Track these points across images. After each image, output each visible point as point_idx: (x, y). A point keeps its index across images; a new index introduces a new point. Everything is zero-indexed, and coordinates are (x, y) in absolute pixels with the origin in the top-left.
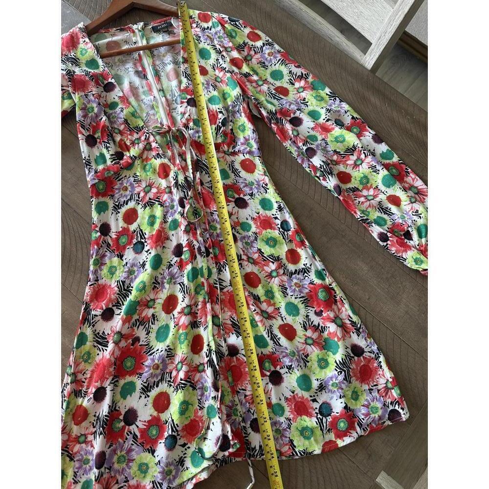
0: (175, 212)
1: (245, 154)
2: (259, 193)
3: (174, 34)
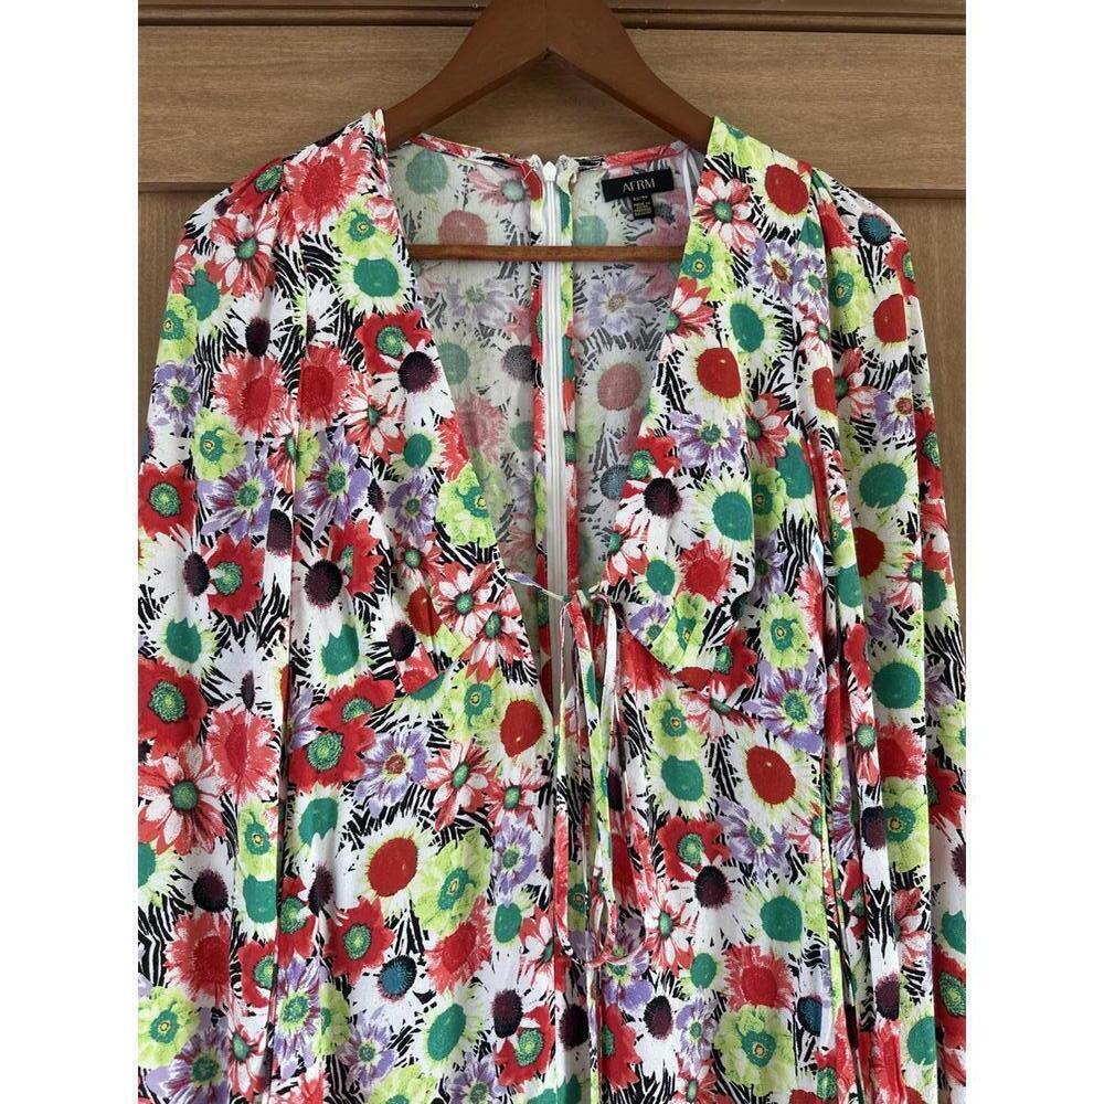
0: (517, 878)
1: (771, 735)
2: (770, 877)
3: (670, 219)
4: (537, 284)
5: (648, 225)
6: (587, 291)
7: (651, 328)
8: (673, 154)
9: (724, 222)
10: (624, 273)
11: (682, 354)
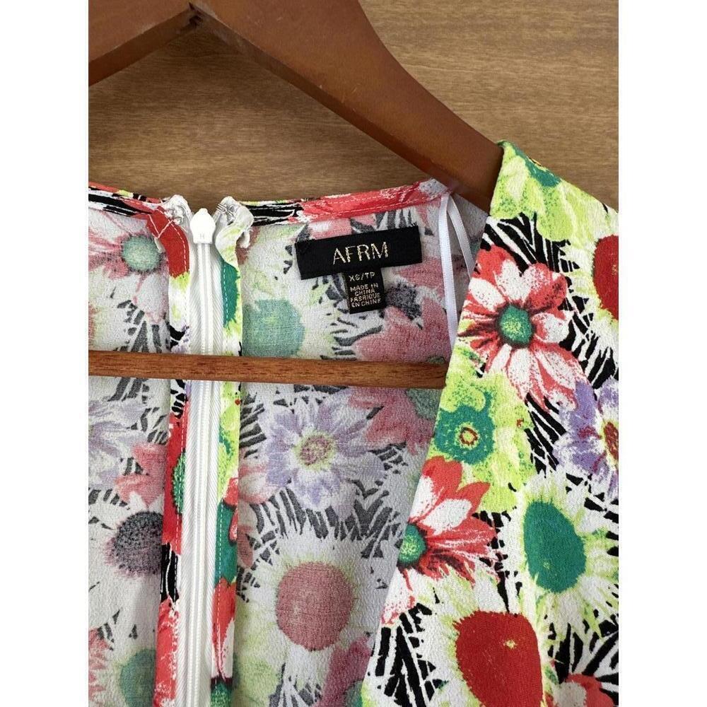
3: (412, 312)
4: (180, 408)
5: (373, 319)
6: (267, 423)
7: (371, 499)
8: (422, 201)
9: (516, 345)
10: (329, 400)
11: (427, 612)
